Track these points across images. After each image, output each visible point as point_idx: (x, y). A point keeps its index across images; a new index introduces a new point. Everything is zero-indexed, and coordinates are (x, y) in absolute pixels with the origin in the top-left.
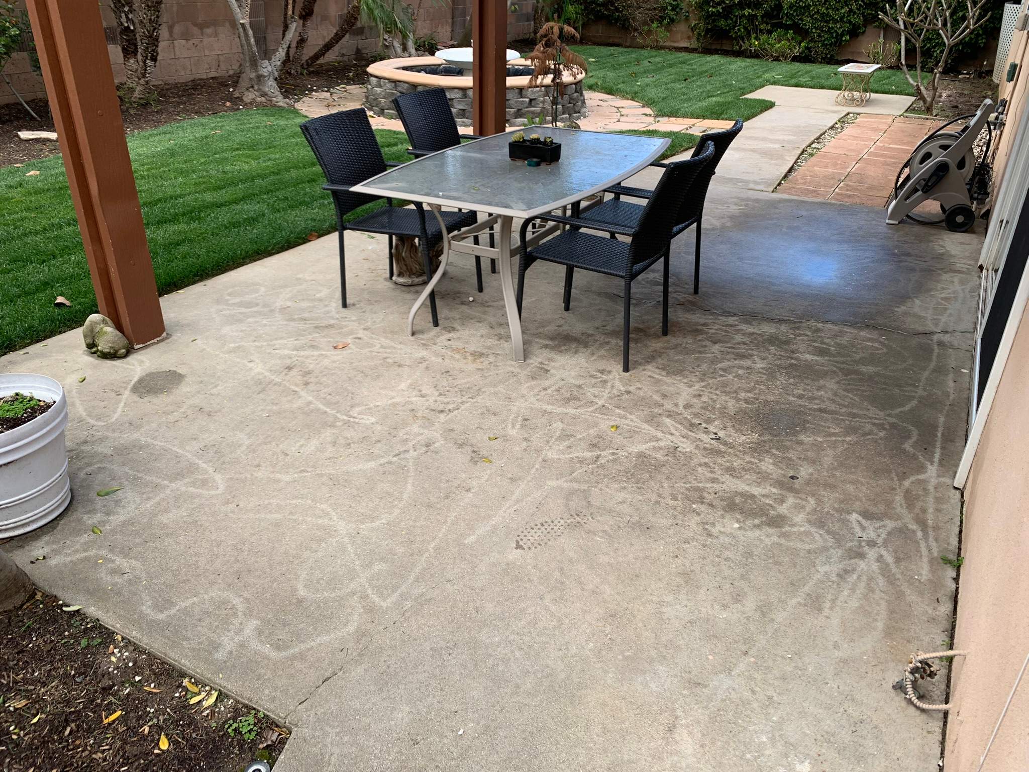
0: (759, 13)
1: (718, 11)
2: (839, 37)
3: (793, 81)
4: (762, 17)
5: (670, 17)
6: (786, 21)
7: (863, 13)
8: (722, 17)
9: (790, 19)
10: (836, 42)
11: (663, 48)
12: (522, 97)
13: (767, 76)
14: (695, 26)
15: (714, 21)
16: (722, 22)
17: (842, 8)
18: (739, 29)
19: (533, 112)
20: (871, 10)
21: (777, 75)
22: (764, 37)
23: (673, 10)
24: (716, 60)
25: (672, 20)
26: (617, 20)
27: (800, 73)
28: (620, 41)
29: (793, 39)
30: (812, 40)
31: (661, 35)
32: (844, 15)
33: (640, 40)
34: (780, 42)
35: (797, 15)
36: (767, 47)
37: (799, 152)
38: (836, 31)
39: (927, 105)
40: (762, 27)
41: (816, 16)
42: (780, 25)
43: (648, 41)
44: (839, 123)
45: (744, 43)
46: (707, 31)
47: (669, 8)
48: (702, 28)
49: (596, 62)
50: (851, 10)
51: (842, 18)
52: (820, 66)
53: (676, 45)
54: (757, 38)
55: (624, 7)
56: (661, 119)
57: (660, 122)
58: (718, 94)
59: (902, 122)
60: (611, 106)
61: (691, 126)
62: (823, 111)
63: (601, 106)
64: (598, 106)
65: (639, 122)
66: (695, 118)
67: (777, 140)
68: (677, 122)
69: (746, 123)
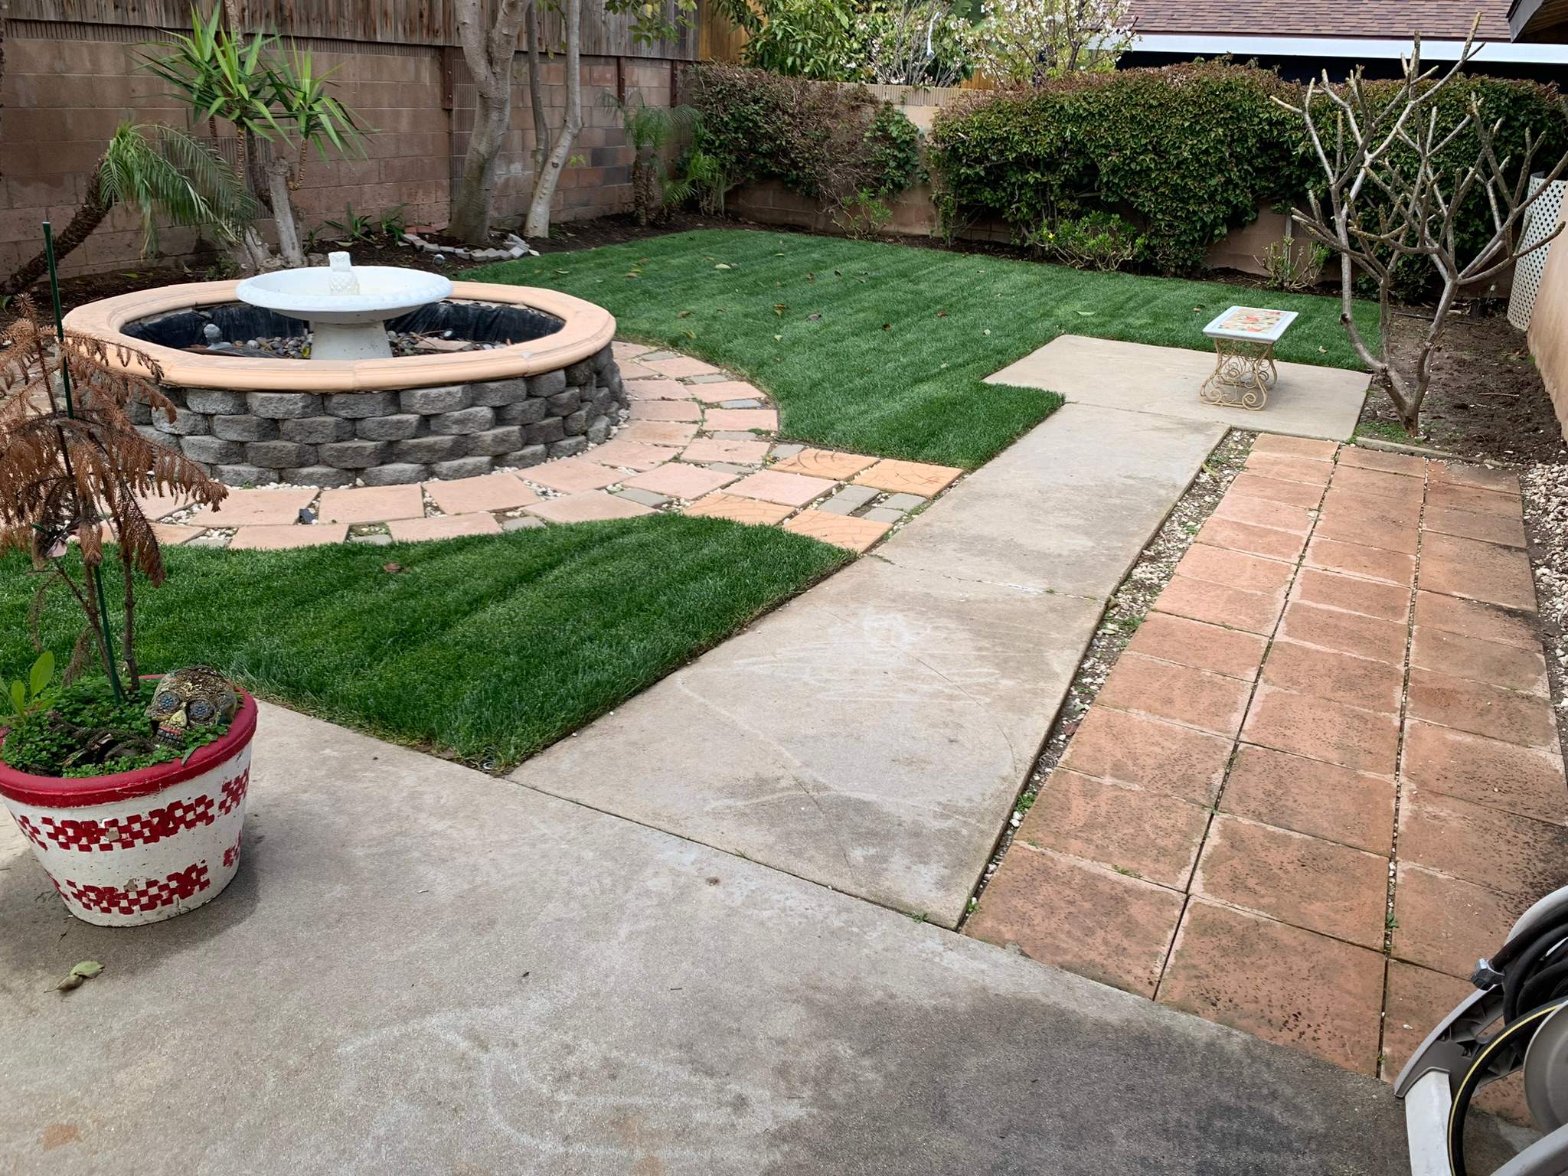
0: (1056, 180)
1: (977, 174)
2: (1208, 230)
3: (1117, 326)
4: (1062, 187)
5: (893, 181)
6: (1107, 196)
7: (1252, 186)
8: (987, 185)
9: (1113, 193)
10: (1202, 239)
11: (880, 236)
12: (400, 411)
13: (1062, 312)
14: (938, 198)
15: (971, 191)
16: (987, 195)
17: (1212, 176)
18: (1018, 209)
19: (430, 448)
20: (1268, 180)
21: (1085, 308)
22: (1065, 225)
23: (899, 167)
24: (976, 265)
25: (899, 187)
26: (797, 182)
27: (1132, 304)
28: (806, 220)
29: (1120, 229)
30: (1157, 233)
31: (878, 214)
32: (1216, 190)
33: (838, 222)
34: (1095, 235)
35: (1126, 185)
36: (1070, 243)
37: (1099, 609)
38: (1201, 219)
39: (1406, 413)
40: (1062, 205)
41: (1162, 190)
42: (1096, 204)
43: (854, 226)
44: (1209, 471)
45: (1030, 232)
46: (961, 209)
47: (892, 164)
48: (950, 204)
49: (733, 270)
50: (1229, 181)
51: (1212, 196)
52: (1173, 284)
53: (907, 230)
54: (1052, 227)
55: (807, 159)
56: (784, 450)
57: (773, 466)
58: (941, 370)
59: (1357, 464)
60: (694, 399)
61: (842, 482)
62: (1176, 426)
63: (669, 400)
64: (663, 399)
65: (725, 461)
66: (862, 453)
67: (1042, 556)
68: (813, 467)
69: (979, 471)
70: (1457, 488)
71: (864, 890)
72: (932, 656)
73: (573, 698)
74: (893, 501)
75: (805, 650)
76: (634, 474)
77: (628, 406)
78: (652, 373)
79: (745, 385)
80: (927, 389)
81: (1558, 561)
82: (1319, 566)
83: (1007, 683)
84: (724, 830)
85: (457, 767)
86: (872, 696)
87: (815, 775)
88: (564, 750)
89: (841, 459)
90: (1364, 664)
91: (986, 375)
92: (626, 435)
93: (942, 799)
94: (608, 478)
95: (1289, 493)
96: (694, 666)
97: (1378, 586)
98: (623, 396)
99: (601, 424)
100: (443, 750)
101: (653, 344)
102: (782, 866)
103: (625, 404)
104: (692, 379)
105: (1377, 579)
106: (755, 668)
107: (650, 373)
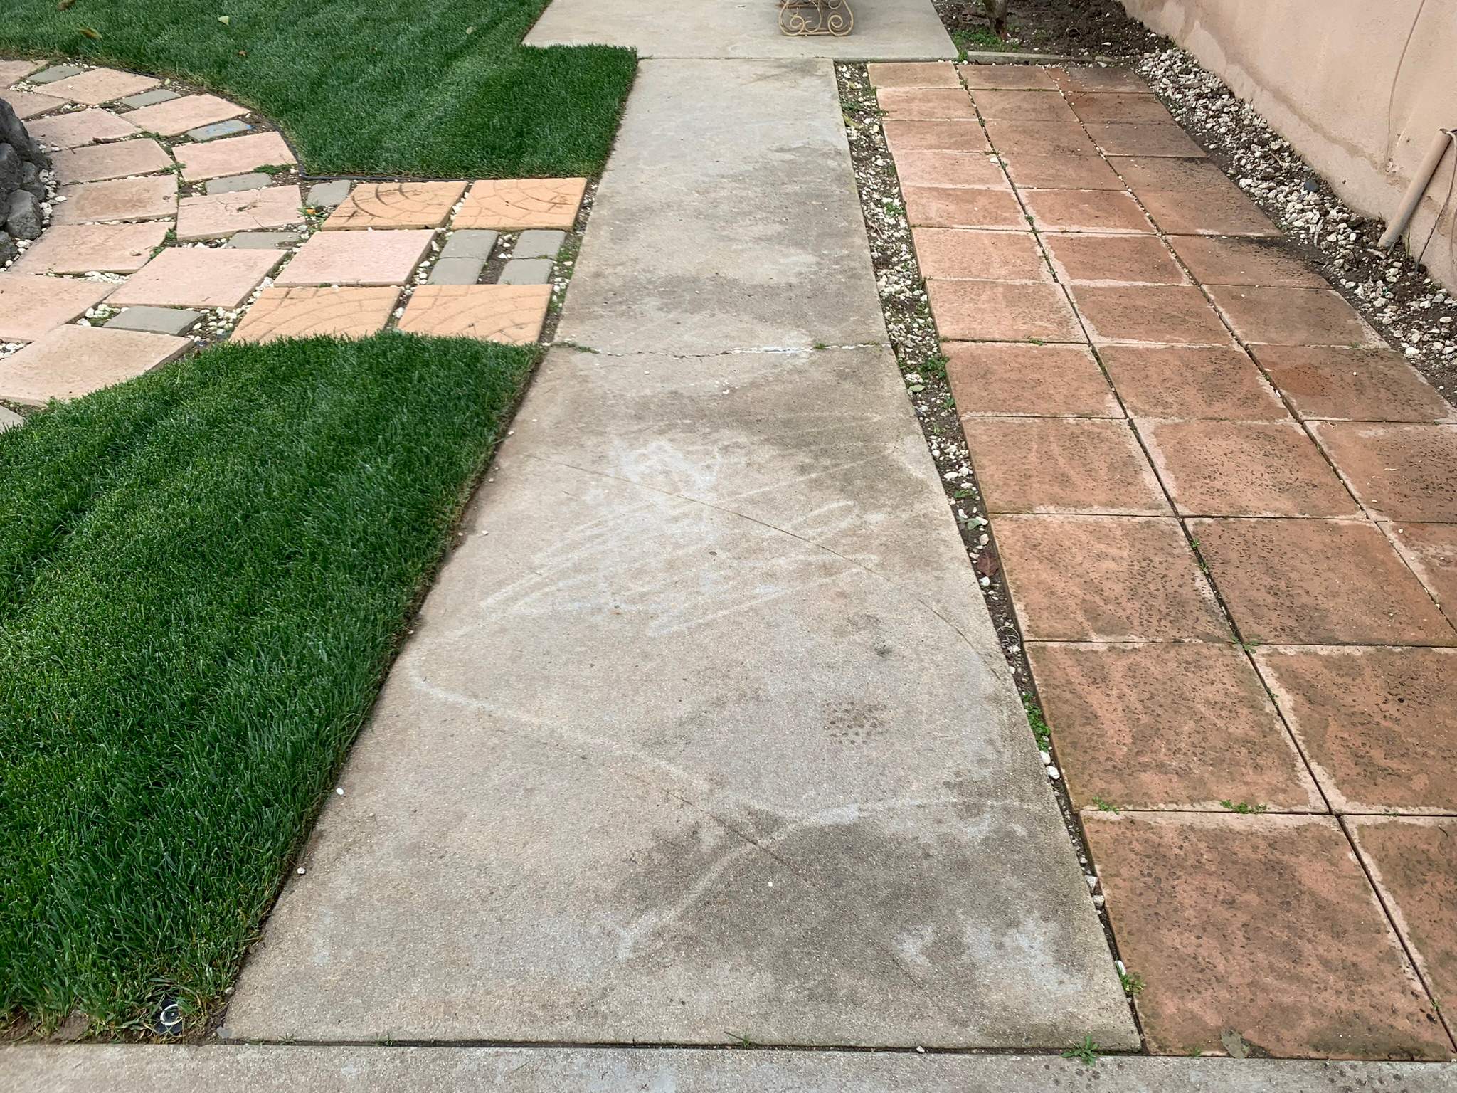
37: (891, 356)
39: (996, 14)
44: (853, 124)
56: (323, 193)
57: (325, 224)
58: (469, 36)
59: (987, 86)
60: (146, 134)
61: (439, 230)
62: (775, 71)
63: (107, 142)
64: (97, 142)
65: (249, 228)
66: (437, 178)
67: (770, 292)
68: (386, 214)
69: (605, 175)
70: (1095, 96)
71: (972, 1030)
72: (752, 501)
73: (268, 804)
74: (525, 245)
75: (573, 546)
76: (119, 280)
77: (49, 166)
78: (58, 103)
79: (209, 100)
80: (467, 67)
81: (1249, 167)
82: (1055, 228)
83: (876, 519)
84: (681, 994)
85: (111, 1053)
86: (722, 605)
87: (745, 799)
88: (300, 915)
89: (416, 193)
90: (1204, 355)
91: (523, 37)
92: (71, 214)
93: (947, 776)
94: (83, 297)
95: (951, 136)
96: (422, 634)
97: (1126, 240)
98: (35, 151)
99: (24, 206)
100: (61, 1023)
101: (38, 56)
102: (821, 1037)
103: (44, 162)
104: (125, 101)
105: (1119, 230)
106: (520, 607)
107: (56, 104)
